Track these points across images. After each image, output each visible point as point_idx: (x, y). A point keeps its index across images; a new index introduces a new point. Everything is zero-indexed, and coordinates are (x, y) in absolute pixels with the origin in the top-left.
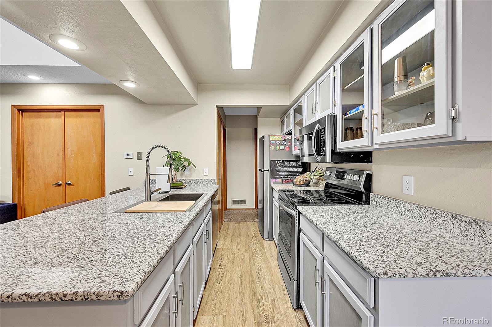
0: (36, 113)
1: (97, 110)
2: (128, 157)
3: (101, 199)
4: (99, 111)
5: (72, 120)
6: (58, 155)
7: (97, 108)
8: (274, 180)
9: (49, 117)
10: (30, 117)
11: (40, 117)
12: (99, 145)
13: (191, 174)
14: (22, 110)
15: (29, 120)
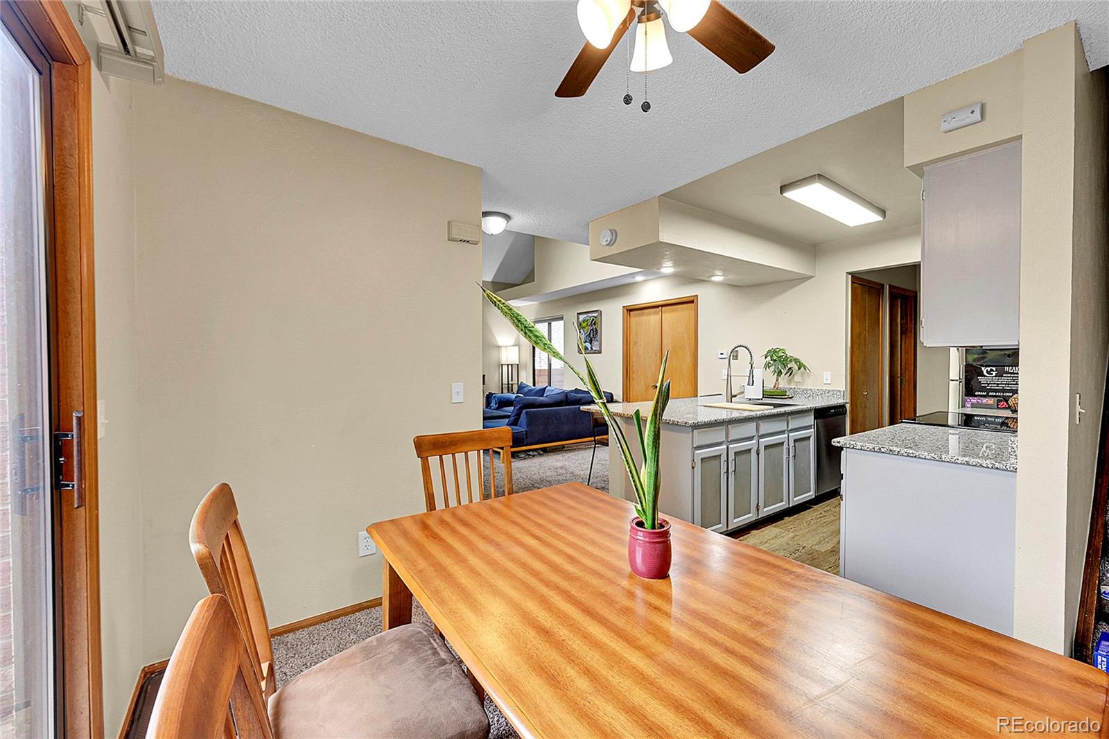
0: (639, 312)
1: (691, 301)
2: (722, 356)
3: (693, 399)
4: (692, 302)
5: (669, 316)
6: (656, 355)
7: (691, 299)
8: (974, 400)
9: (649, 314)
10: (635, 316)
11: (643, 314)
12: (693, 342)
13: (804, 381)
14: (629, 310)
15: (635, 319)
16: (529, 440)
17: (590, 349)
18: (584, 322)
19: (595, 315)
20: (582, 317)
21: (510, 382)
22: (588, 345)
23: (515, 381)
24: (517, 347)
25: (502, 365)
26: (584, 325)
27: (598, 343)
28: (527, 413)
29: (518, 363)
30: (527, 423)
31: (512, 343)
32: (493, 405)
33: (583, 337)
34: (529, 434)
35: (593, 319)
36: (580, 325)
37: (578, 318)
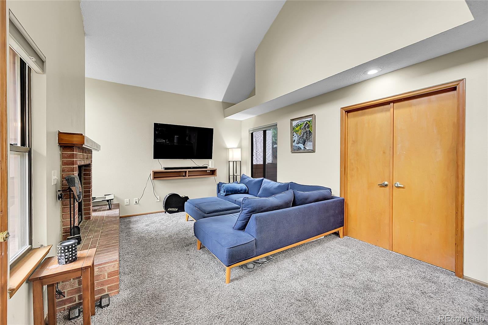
1: (451, 89)
7: (451, 86)
10: (354, 116)
11: (364, 113)
14: (349, 111)
15: (353, 119)
16: (259, 250)
17: (303, 149)
18: (297, 126)
19: (309, 119)
20: (295, 123)
21: (235, 174)
22: (301, 146)
23: (238, 173)
24: (240, 149)
25: (229, 161)
26: (297, 129)
27: (311, 143)
28: (256, 219)
29: (240, 160)
30: (257, 230)
31: (236, 146)
32: (222, 193)
33: (296, 138)
34: (259, 243)
35: (307, 123)
36: (293, 129)
37: (291, 124)
